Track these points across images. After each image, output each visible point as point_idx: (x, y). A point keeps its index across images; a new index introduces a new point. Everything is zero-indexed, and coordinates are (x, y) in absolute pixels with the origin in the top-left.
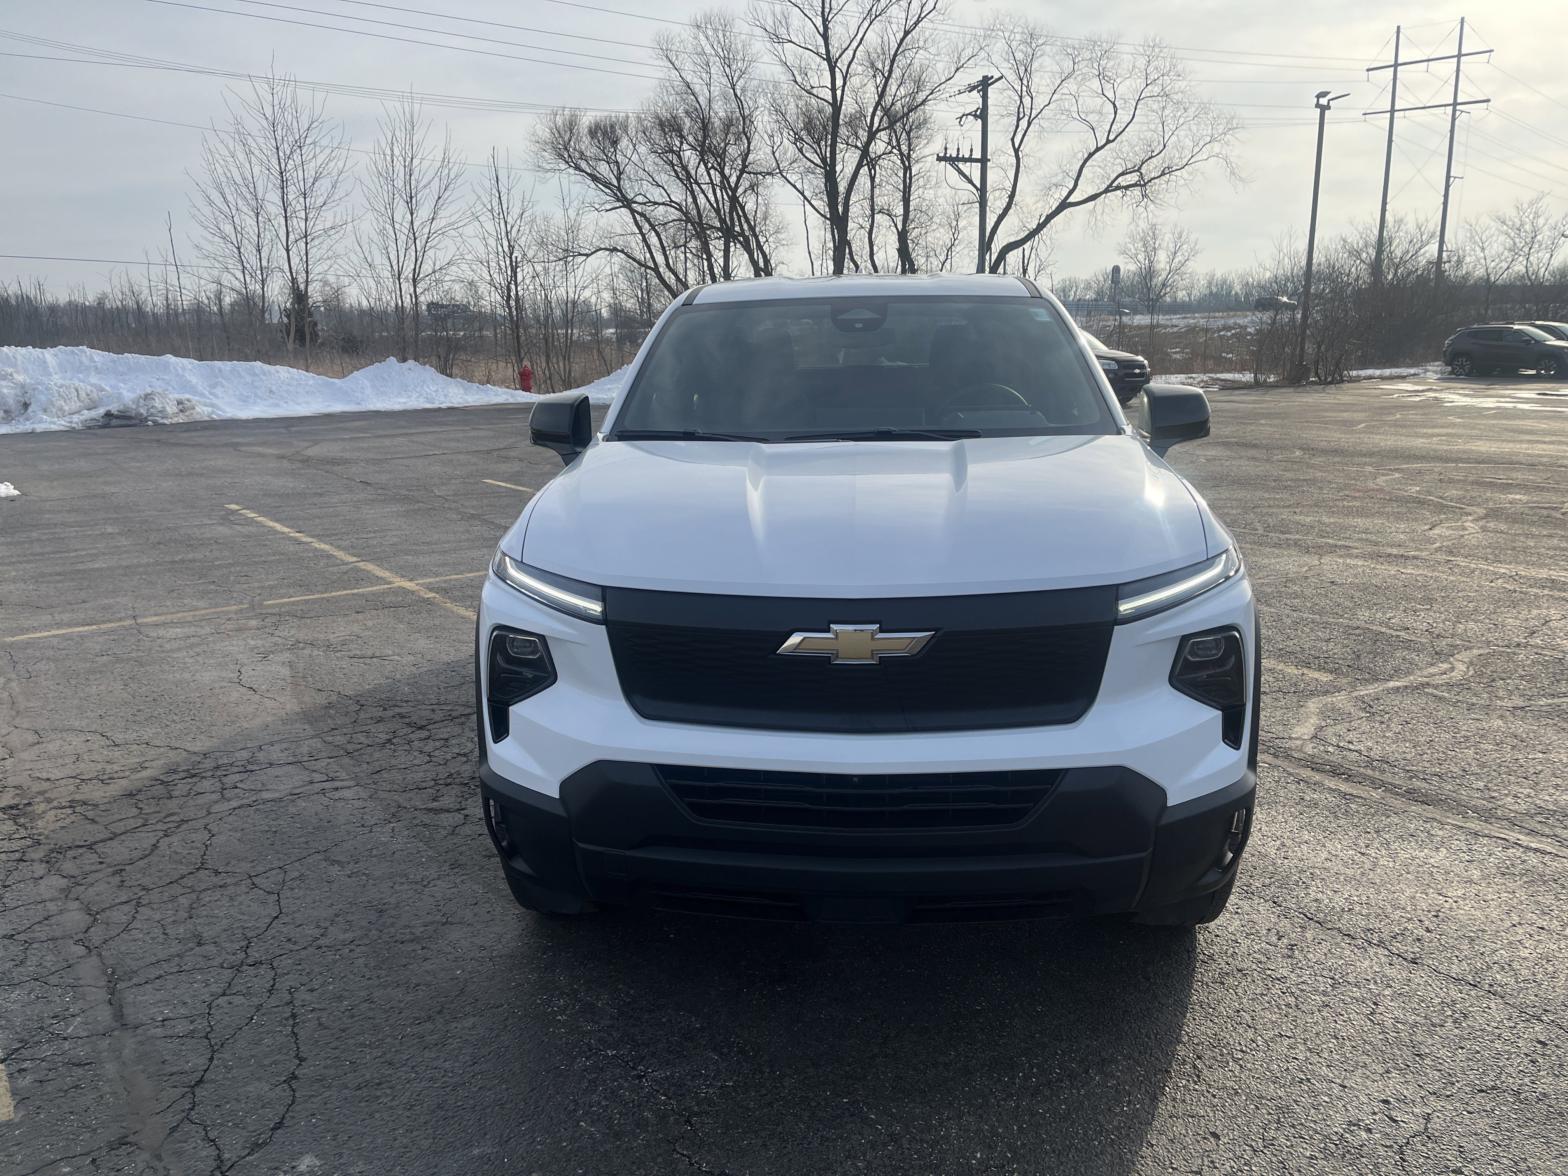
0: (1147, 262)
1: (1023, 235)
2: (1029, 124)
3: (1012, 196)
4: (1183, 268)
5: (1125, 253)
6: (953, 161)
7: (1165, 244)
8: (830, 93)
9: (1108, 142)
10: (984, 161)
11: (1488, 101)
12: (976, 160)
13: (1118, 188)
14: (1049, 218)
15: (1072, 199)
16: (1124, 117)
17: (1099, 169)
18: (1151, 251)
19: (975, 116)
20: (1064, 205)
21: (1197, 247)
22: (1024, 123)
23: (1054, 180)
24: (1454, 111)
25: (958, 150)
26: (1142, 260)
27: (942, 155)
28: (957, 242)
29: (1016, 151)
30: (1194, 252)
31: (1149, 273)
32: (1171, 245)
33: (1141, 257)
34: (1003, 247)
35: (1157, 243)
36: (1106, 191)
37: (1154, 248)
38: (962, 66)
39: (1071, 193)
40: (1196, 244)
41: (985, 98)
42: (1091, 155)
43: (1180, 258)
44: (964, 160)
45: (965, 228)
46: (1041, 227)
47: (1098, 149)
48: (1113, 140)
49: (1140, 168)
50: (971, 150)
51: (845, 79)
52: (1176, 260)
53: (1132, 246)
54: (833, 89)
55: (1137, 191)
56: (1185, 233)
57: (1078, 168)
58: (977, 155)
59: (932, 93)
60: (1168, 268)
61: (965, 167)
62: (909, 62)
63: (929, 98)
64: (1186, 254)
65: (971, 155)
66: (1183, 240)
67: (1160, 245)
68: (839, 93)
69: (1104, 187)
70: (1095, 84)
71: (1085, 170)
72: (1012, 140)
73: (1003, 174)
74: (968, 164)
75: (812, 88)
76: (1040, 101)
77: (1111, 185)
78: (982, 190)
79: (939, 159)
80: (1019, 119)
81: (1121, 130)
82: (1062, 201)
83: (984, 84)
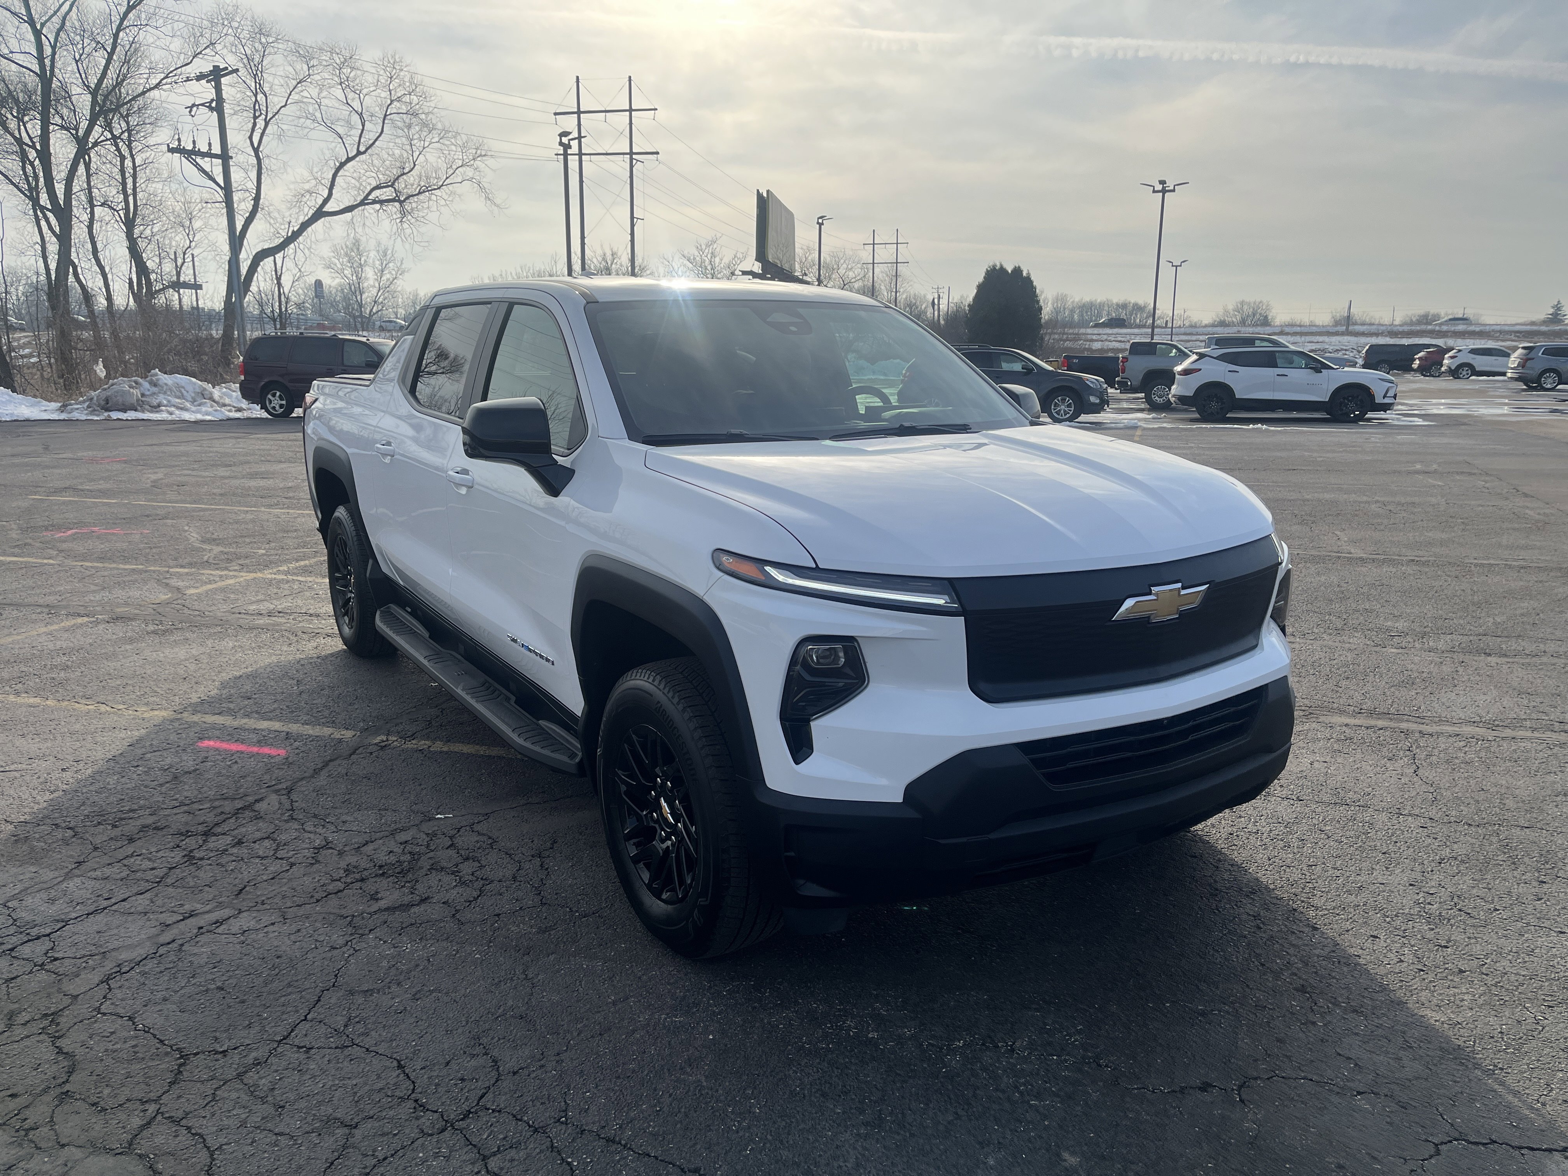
0: (354, 278)
1: (278, 241)
2: (267, 124)
3: (257, 199)
4: (392, 287)
5: (329, 267)
6: (191, 154)
7: (371, 261)
8: (35, 61)
9: (359, 153)
10: (225, 157)
11: (657, 153)
12: (216, 156)
13: (374, 202)
14: (304, 226)
15: (328, 208)
16: (372, 129)
17: (353, 181)
18: (358, 268)
19: (211, 109)
20: (319, 214)
21: (403, 266)
22: (261, 123)
23: (307, 186)
24: (631, 159)
25: (194, 142)
26: (350, 276)
27: (174, 145)
28: (193, 244)
29: (256, 151)
30: (400, 271)
31: (356, 290)
32: (378, 263)
33: (348, 272)
34: (257, 254)
35: (363, 259)
36: (362, 203)
37: (360, 264)
38: (200, 53)
39: (326, 201)
40: (402, 263)
41: (218, 89)
42: (342, 165)
43: (388, 276)
44: (204, 155)
45: (201, 230)
46: (296, 235)
47: (349, 160)
48: (364, 152)
49: (393, 184)
50: (210, 144)
51: (54, 48)
52: (384, 278)
53: (337, 261)
54: (40, 58)
55: (394, 207)
56: (389, 252)
57: (330, 176)
58: (217, 149)
59: (166, 77)
60: (377, 285)
61: (205, 163)
62: (131, 39)
63: (164, 82)
64: (394, 272)
65: (210, 149)
66: (388, 257)
67: (365, 261)
68: (47, 62)
69: (359, 199)
70: (338, 92)
71: (338, 180)
72: (251, 138)
73: (244, 175)
74: (207, 159)
75: (12, 52)
76: (276, 101)
77: (366, 198)
78: (227, 189)
79: (171, 150)
80: (255, 118)
81: (371, 142)
82: (318, 209)
83: (216, 75)
